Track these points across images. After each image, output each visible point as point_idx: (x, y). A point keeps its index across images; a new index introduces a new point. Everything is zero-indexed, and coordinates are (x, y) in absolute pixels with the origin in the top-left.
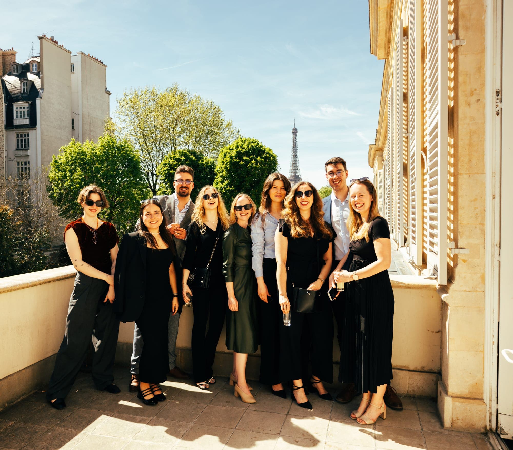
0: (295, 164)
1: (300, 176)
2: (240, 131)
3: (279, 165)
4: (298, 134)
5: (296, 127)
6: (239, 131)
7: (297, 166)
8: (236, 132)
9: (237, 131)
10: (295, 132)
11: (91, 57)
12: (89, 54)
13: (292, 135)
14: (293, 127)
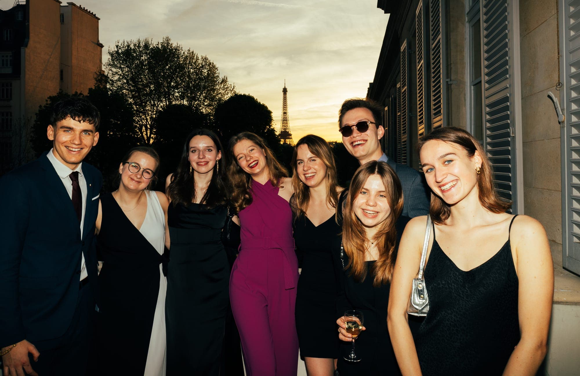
0: (285, 120)
1: (290, 133)
2: (235, 88)
3: (274, 121)
4: (288, 93)
5: (286, 87)
6: (234, 88)
7: (287, 123)
8: (231, 89)
9: (233, 87)
10: (285, 91)
11: (83, 8)
12: (80, 6)
13: (282, 93)
14: (284, 87)
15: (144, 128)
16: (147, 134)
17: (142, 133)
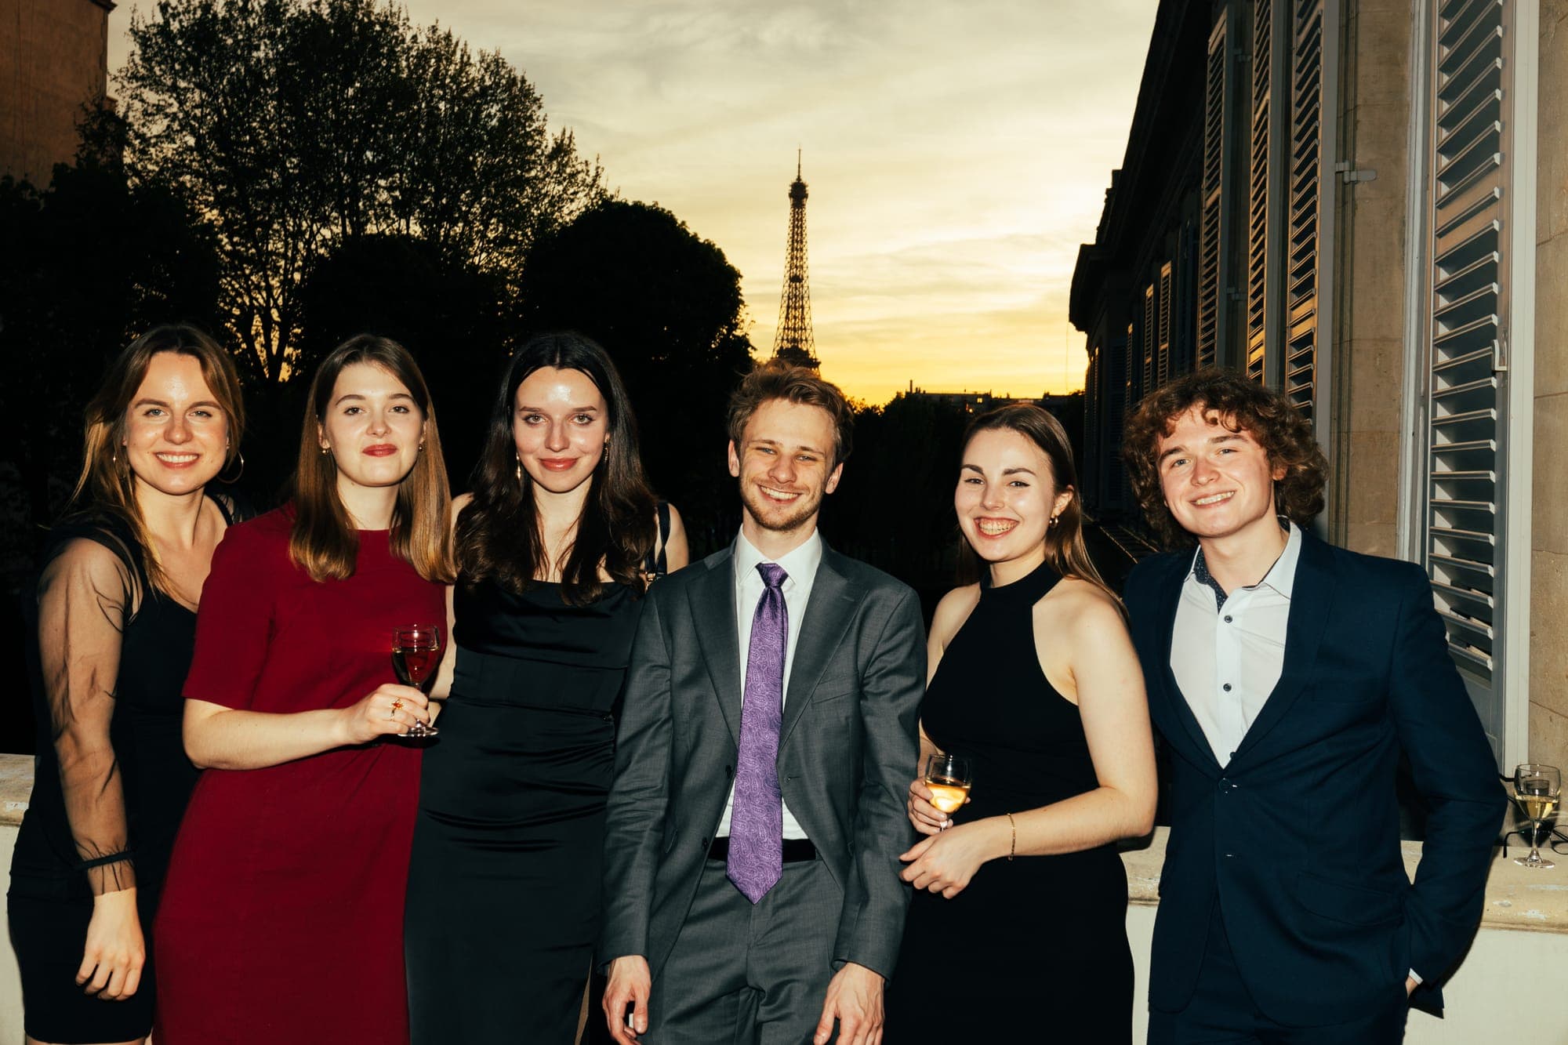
0: (797, 311)
1: (812, 355)
2: (603, 175)
5: (804, 180)
6: (597, 175)
7: (803, 318)
8: (589, 180)
9: (592, 173)
10: (798, 193)
13: (788, 203)
14: (794, 180)
15: (257, 321)
16: (267, 345)
17: (250, 340)
